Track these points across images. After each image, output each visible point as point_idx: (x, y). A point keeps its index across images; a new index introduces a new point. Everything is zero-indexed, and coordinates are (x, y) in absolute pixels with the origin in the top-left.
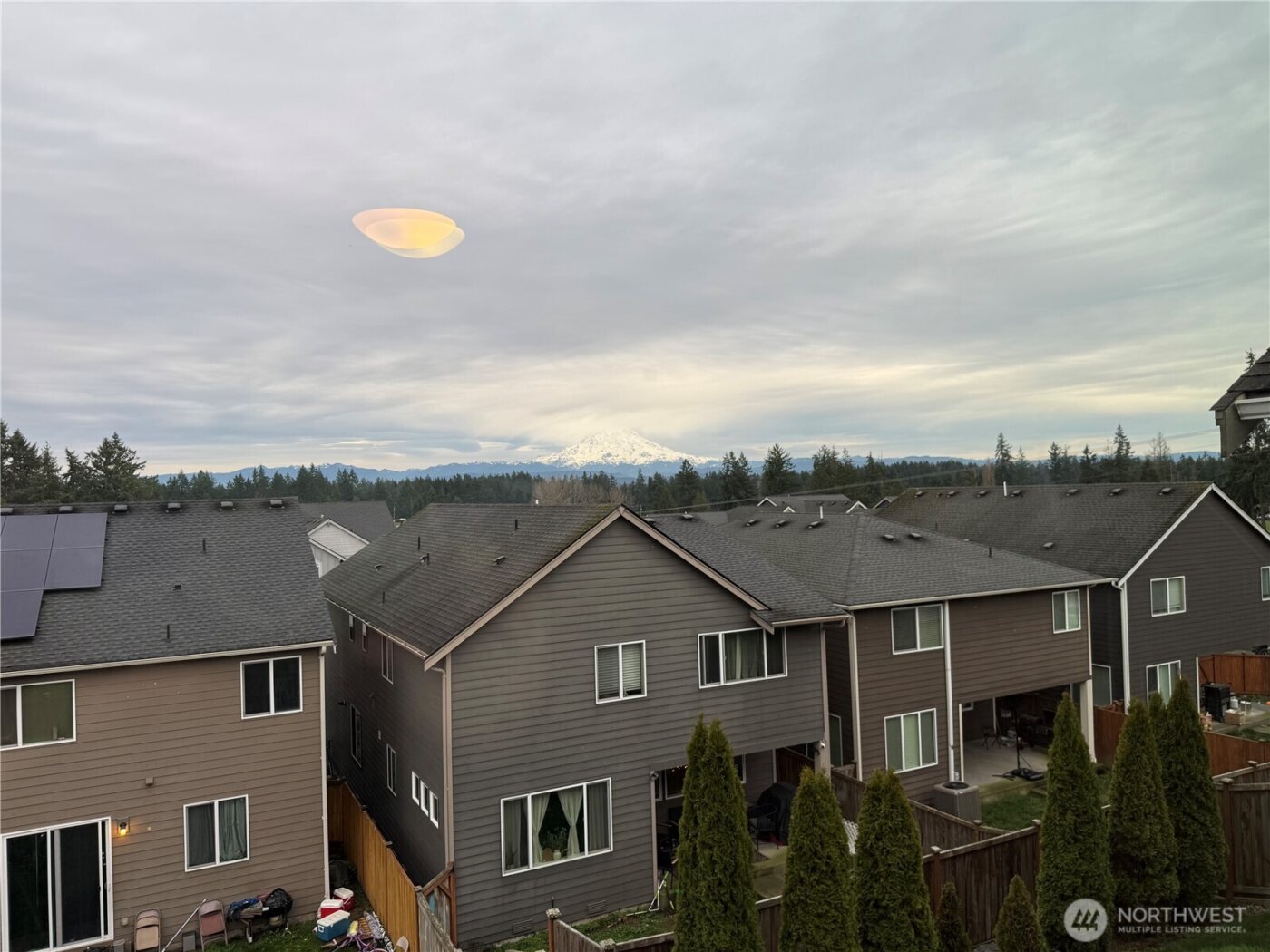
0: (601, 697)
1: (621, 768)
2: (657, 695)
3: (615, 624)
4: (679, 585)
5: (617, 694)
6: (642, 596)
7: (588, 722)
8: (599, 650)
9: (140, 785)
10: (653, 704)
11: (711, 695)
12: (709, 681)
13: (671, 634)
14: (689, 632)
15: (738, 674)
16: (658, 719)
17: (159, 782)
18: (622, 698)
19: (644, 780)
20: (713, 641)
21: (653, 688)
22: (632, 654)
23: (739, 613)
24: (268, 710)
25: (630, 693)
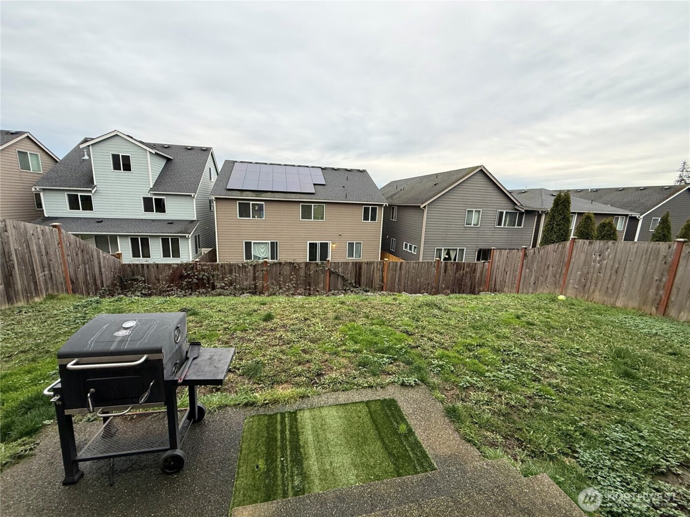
0: (466, 225)
1: (469, 246)
2: (482, 227)
3: (474, 203)
4: (495, 194)
5: (471, 225)
6: (483, 196)
7: (462, 231)
8: (468, 211)
9: (338, 235)
10: (481, 229)
11: (499, 229)
12: (498, 225)
13: (489, 209)
14: (495, 209)
15: (507, 225)
16: (482, 234)
17: (342, 235)
18: (472, 226)
19: (475, 251)
20: (501, 213)
21: (482, 224)
22: (477, 214)
23: (511, 206)
24: (368, 220)
25: (474, 225)
